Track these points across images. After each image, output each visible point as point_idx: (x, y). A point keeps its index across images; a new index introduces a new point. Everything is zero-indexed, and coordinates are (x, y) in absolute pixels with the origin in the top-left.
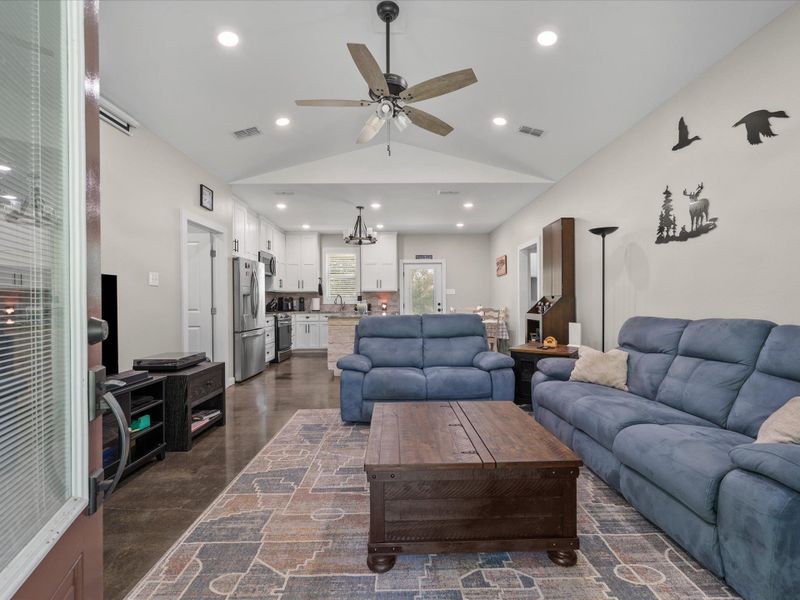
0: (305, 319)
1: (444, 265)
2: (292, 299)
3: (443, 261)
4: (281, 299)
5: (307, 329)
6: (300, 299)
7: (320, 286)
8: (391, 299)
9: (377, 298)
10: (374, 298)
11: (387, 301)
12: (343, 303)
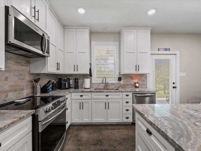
0: (79, 97)
1: (178, 56)
2: (69, 79)
3: (178, 53)
4: (60, 80)
5: (81, 106)
6: (75, 79)
7: (90, 69)
8: (141, 80)
9: (130, 79)
10: (128, 79)
11: (138, 81)
12: (107, 82)
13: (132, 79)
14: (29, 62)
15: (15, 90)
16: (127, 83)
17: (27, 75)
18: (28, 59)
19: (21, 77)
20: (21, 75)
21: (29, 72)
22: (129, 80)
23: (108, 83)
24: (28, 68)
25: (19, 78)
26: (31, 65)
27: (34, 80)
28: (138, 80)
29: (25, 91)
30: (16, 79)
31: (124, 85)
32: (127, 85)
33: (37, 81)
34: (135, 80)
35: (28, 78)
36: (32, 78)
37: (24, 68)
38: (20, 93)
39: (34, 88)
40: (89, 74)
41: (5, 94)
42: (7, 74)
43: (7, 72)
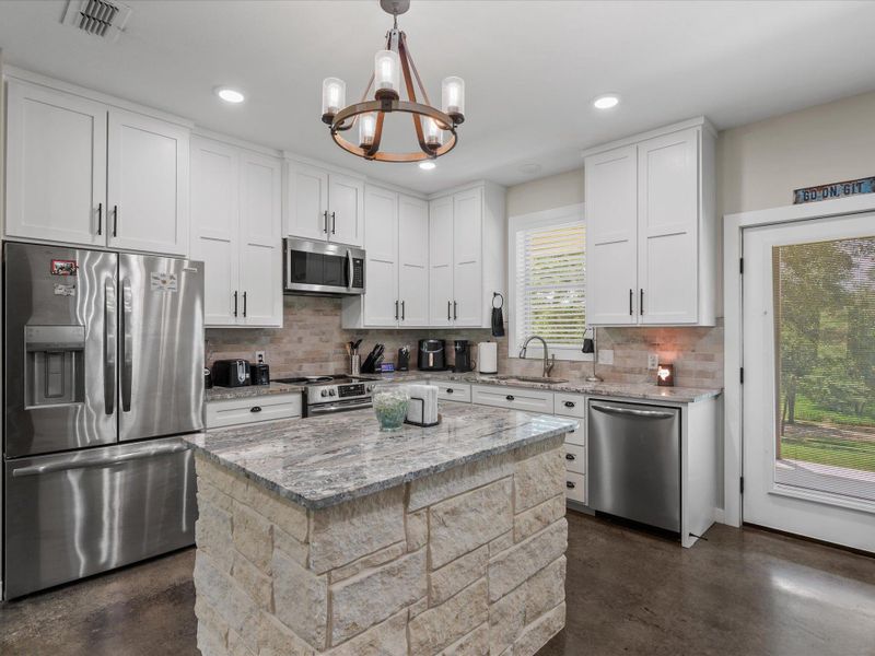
2: (443, 344)
6: (460, 344)
7: (497, 313)
8: (693, 351)
9: (643, 346)
10: (635, 346)
11: (678, 357)
12: (550, 357)
13: (652, 345)
14: (339, 307)
15: (313, 361)
16: (630, 363)
17: (336, 334)
18: (339, 301)
19: (324, 337)
20: (324, 333)
21: (341, 326)
22: (636, 350)
23: (553, 360)
24: (337, 319)
25: (321, 339)
26: (344, 313)
27: (352, 343)
28: (681, 355)
29: (331, 364)
30: (315, 339)
31: (619, 372)
32: (631, 371)
33: (354, 346)
34: (667, 350)
35: (338, 339)
36: (346, 338)
37: (329, 319)
38: (321, 366)
39: (348, 359)
40: (490, 327)
41: (297, 366)
42: (301, 333)
43: (300, 328)
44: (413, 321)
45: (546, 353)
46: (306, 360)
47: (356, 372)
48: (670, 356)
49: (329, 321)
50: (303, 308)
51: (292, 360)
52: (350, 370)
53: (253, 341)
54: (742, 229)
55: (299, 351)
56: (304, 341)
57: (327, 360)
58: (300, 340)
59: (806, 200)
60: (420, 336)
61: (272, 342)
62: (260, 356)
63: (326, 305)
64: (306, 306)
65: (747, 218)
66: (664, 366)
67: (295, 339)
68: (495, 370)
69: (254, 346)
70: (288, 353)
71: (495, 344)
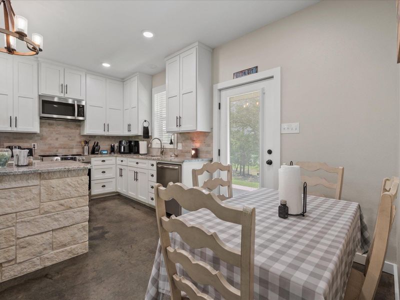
10: (188, 141)
11: (200, 146)
12: (162, 147)
15: (64, 148)
16: (187, 149)
17: (78, 137)
18: (79, 123)
19: (70, 139)
20: (70, 137)
21: (79, 134)
24: (78, 131)
26: (81, 128)
27: (85, 141)
30: (66, 139)
31: (183, 152)
32: (187, 152)
33: (86, 143)
35: (78, 139)
36: (82, 139)
37: (74, 131)
39: (83, 148)
40: (142, 134)
41: (55, 150)
42: (57, 136)
43: (57, 134)
44: (113, 132)
45: (161, 145)
46: (61, 148)
47: (86, 153)
48: (197, 145)
49: (73, 132)
50: (58, 125)
51: (53, 148)
52: (84, 153)
53: (31, 139)
54: (220, 90)
55: (57, 144)
56: (59, 139)
57: (72, 148)
58: (57, 139)
59: (237, 77)
60: (120, 139)
61: (41, 139)
62: (34, 145)
63: (71, 124)
64: (60, 124)
65: (220, 85)
66: (193, 149)
67: (54, 138)
68: (146, 153)
69: (31, 141)
70: (50, 144)
71: (146, 142)
